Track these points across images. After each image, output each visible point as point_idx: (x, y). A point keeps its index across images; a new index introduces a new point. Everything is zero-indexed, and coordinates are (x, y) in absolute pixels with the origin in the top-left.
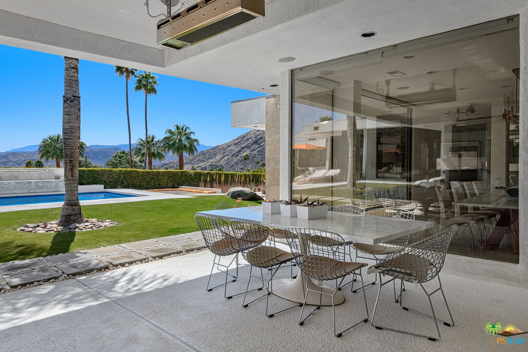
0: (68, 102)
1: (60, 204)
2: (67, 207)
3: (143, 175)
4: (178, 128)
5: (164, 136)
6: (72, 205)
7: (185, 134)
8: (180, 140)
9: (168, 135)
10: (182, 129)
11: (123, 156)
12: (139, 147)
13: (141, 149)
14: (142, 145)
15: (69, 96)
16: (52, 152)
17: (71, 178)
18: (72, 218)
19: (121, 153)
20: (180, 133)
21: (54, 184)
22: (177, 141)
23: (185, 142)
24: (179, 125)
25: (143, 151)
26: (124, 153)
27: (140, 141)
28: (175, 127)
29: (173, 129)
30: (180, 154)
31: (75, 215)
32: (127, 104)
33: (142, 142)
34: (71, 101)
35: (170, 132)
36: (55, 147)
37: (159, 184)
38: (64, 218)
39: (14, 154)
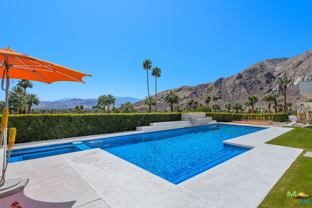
33: (147, 98)
39: (57, 102)
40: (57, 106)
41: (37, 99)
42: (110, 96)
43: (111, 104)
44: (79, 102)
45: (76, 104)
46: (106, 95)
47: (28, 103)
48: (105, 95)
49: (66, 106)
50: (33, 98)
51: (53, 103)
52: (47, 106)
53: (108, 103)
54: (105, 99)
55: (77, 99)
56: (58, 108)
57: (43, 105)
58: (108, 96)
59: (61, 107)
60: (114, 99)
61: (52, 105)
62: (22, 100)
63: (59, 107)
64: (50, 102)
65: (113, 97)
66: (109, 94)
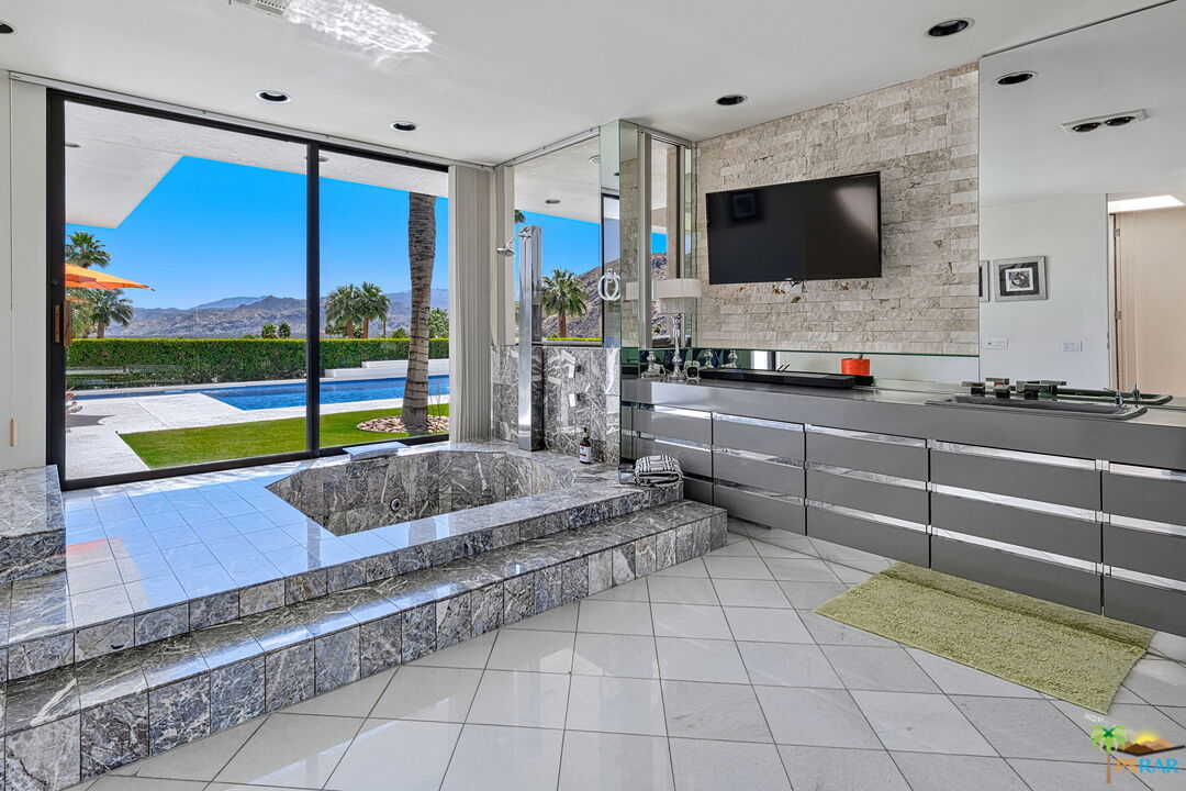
16: (343, 312)
26: (438, 312)
28: (555, 273)
39: (203, 312)
40: (205, 326)
41: (125, 304)
42: (367, 289)
43: (372, 317)
44: (285, 309)
45: (275, 317)
46: (355, 286)
47: (95, 317)
48: (351, 288)
49: (237, 328)
50: (112, 300)
51: (191, 315)
52: (168, 328)
53: (363, 314)
54: (351, 299)
55: (276, 299)
56: (208, 333)
57: (154, 322)
58: (362, 290)
59: (218, 331)
60: (383, 299)
61: (185, 324)
62: (77, 308)
63: (212, 330)
64: (180, 313)
65: (380, 294)
66: (365, 284)
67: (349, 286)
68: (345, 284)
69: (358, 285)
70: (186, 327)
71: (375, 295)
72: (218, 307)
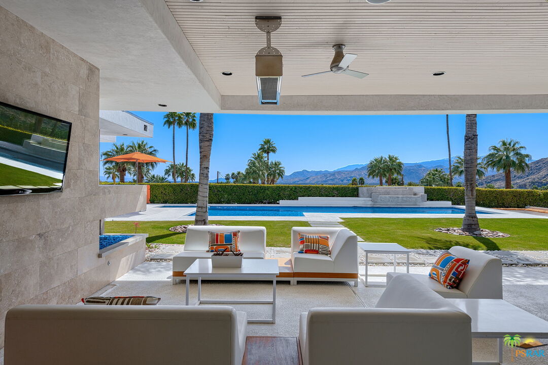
0: (470, 140)
1: (462, 216)
2: (468, 218)
3: (486, 194)
4: (504, 144)
5: (488, 153)
6: (472, 217)
7: (514, 150)
8: (508, 157)
9: (492, 151)
10: (510, 144)
11: (436, 174)
12: (456, 165)
13: (458, 167)
14: (459, 163)
15: (470, 135)
16: (377, 171)
17: (471, 197)
18: (473, 226)
19: (434, 171)
20: (507, 149)
21: (414, 199)
22: (504, 158)
23: (513, 158)
24: (506, 141)
25: (460, 169)
26: (437, 171)
27: (458, 159)
28: (501, 143)
29: (499, 145)
30: (507, 172)
31: (475, 225)
32: (447, 124)
33: (460, 160)
34: (472, 139)
35: (495, 148)
36: (379, 167)
37: (503, 204)
38: (466, 227)
39: (339, 172)
40: (340, 179)
42: (391, 158)
43: (393, 174)
48: (381, 159)
51: (333, 174)
52: (324, 180)
53: (388, 172)
54: (382, 164)
56: (341, 182)
57: (319, 177)
58: (388, 159)
59: (345, 181)
60: (400, 163)
61: (331, 178)
63: (342, 181)
64: (329, 173)
65: (398, 161)
66: (389, 156)
67: (380, 157)
68: (378, 156)
69: (386, 156)
70: (331, 179)
71: (394, 161)
72: (346, 170)
